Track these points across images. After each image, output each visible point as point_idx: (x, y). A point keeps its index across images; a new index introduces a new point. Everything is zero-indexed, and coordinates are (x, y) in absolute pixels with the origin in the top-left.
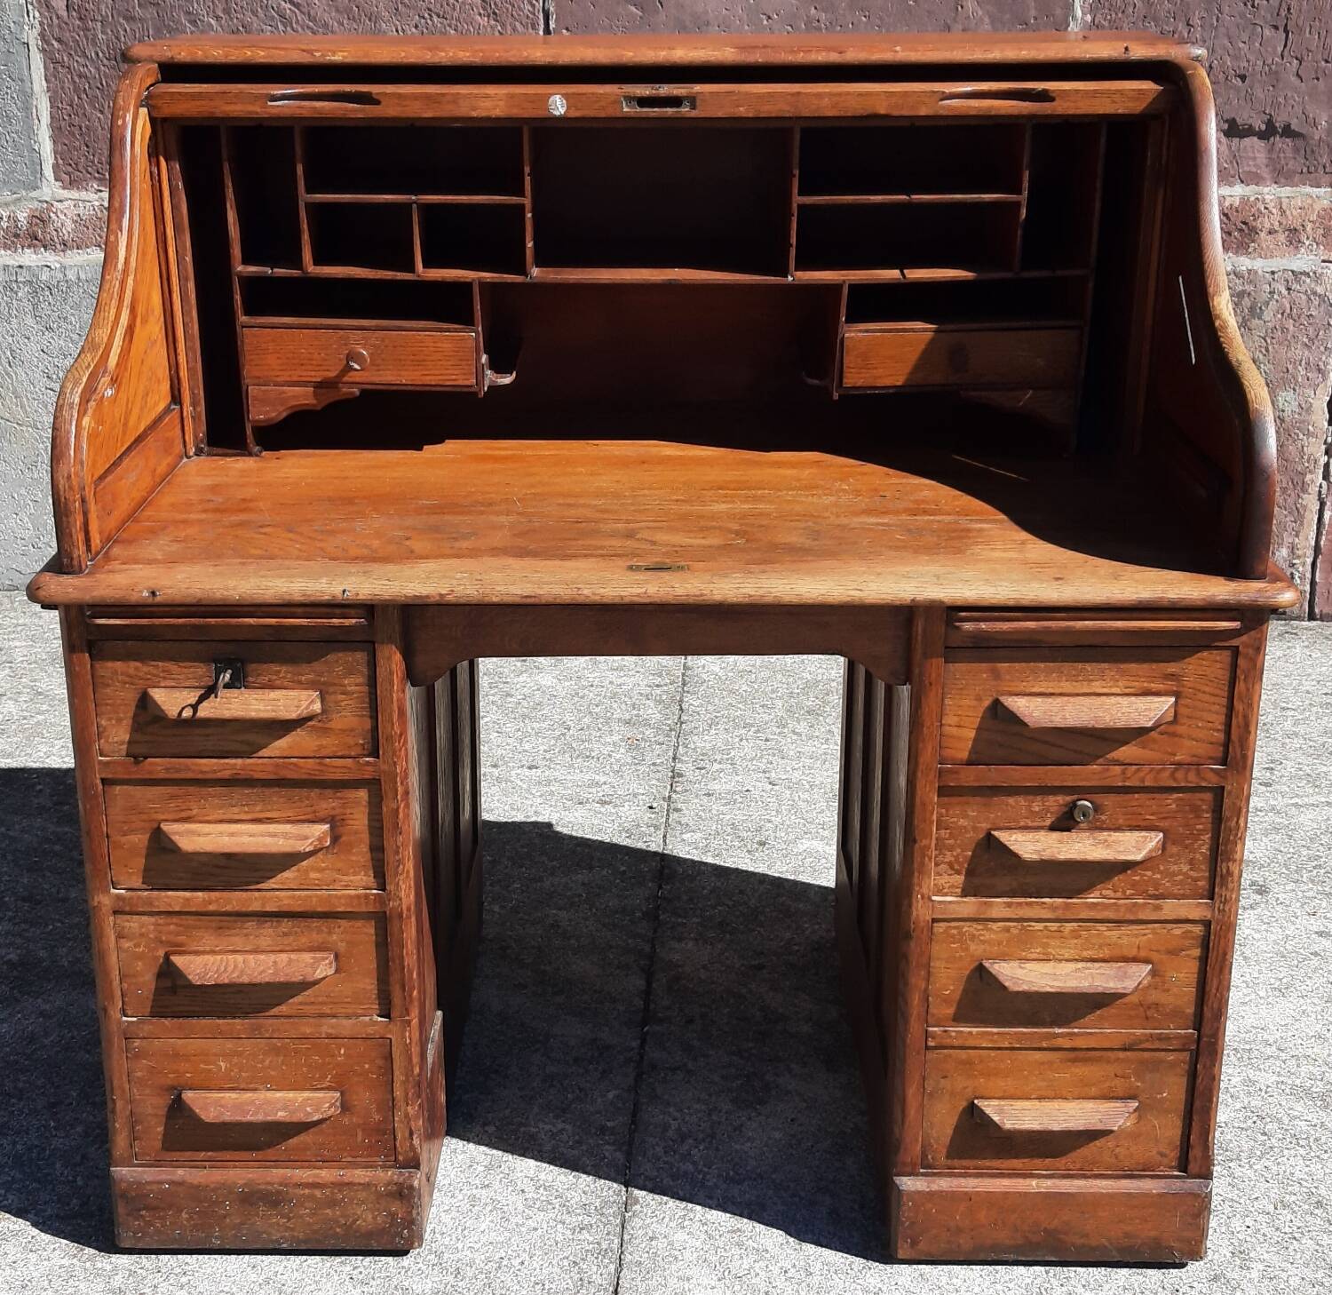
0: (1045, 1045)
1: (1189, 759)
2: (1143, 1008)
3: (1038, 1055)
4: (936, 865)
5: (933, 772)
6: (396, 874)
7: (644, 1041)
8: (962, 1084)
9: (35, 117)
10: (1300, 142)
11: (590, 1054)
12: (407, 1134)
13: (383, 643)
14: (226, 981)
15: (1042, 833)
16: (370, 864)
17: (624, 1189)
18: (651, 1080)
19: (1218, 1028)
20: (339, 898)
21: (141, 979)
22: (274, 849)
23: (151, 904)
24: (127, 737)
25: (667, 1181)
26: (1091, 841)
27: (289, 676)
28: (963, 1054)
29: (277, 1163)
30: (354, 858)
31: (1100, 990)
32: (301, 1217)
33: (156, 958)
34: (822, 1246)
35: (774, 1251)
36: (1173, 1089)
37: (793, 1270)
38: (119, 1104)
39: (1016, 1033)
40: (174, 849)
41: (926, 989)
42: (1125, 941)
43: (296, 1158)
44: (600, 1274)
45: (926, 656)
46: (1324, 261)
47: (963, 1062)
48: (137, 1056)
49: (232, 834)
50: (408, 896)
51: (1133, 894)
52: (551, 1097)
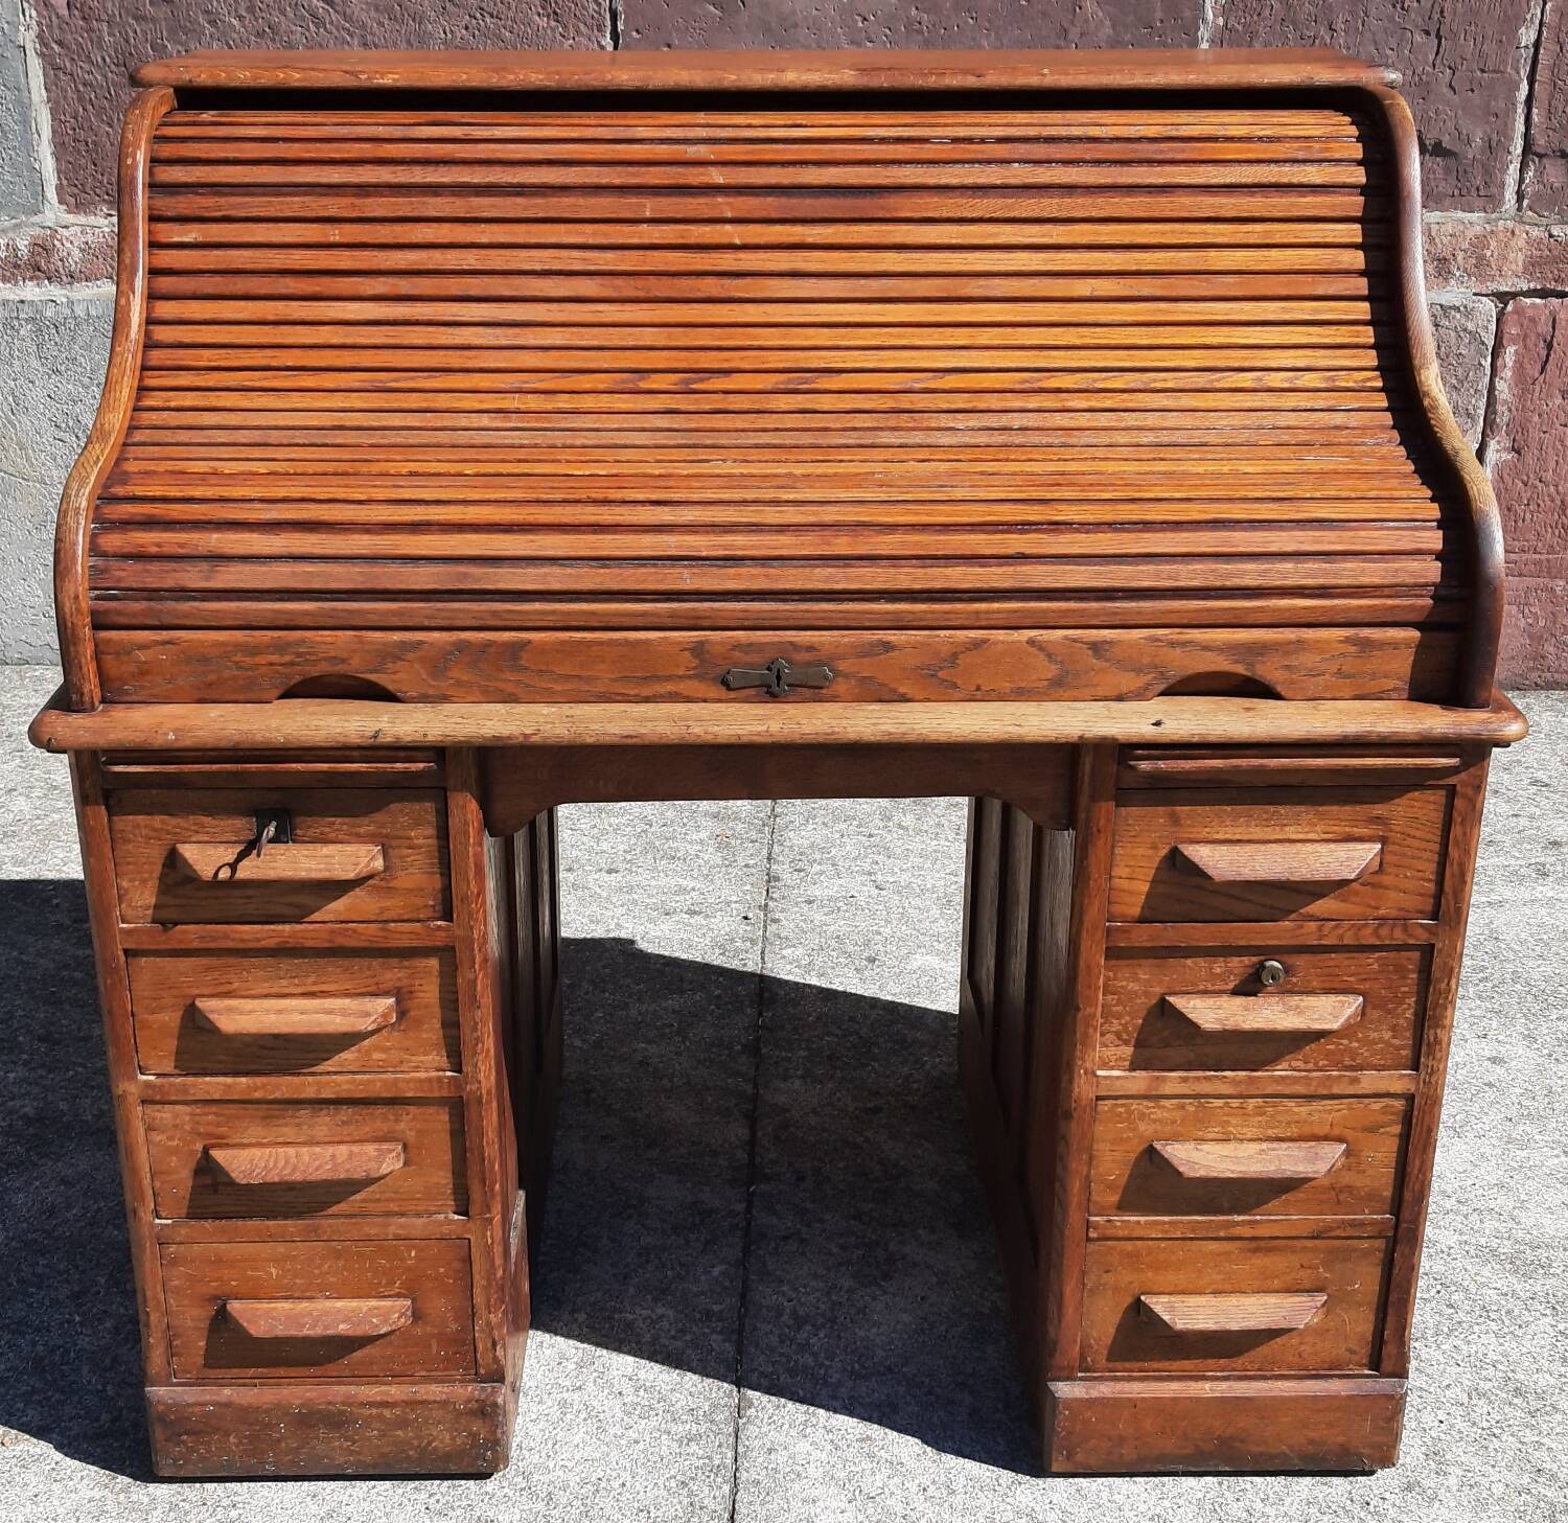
0: (1222, 1234)
1: (1394, 913)
2: (1334, 1192)
3: (1213, 1246)
4: (1102, 1035)
5: (1099, 933)
6: (475, 1053)
7: (750, 1204)
8: (1127, 1278)
9: (34, 130)
10: (1452, 162)
11: (690, 1220)
12: (489, 1345)
13: (456, 790)
14: (276, 1179)
15: (1225, 998)
16: (442, 1042)
17: (735, 1389)
18: (761, 1253)
19: (1419, 1213)
20: (408, 1081)
21: (174, 1177)
22: (331, 1029)
23: (186, 1092)
24: (153, 901)
25: (784, 1378)
26: (1280, 1008)
27: (345, 827)
28: (1129, 1246)
29: (339, 1379)
30: (425, 1036)
31: (1288, 1174)
32: (369, 1439)
33: (192, 1153)
34: (964, 1457)
35: (911, 1464)
36: (1365, 1280)
37: (932, 1488)
38: (154, 1317)
39: (1189, 1222)
40: (213, 1030)
41: (1088, 1176)
42: (1316, 1117)
43: (361, 1374)
44: (713, 1497)
45: (1093, 799)
46: (1475, 294)
47: (1129, 1255)
48: (174, 1262)
49: (280, 1012)
50: (488, 1078)
51: (1324, 1066)
52: (647, 1276)
